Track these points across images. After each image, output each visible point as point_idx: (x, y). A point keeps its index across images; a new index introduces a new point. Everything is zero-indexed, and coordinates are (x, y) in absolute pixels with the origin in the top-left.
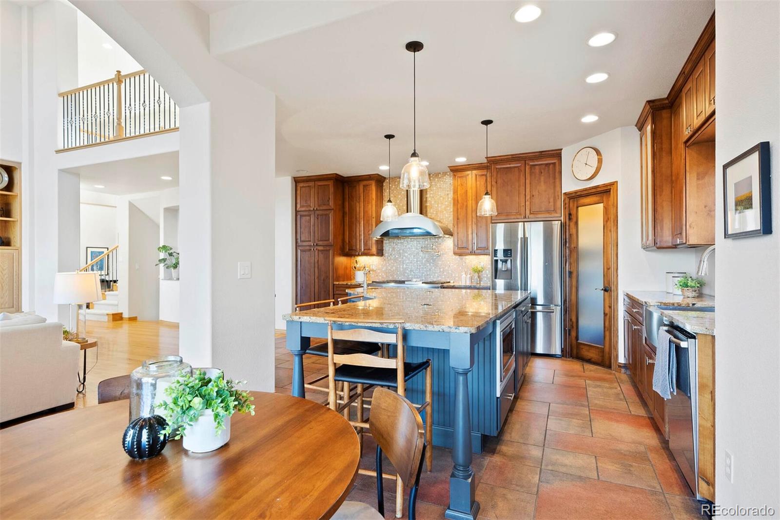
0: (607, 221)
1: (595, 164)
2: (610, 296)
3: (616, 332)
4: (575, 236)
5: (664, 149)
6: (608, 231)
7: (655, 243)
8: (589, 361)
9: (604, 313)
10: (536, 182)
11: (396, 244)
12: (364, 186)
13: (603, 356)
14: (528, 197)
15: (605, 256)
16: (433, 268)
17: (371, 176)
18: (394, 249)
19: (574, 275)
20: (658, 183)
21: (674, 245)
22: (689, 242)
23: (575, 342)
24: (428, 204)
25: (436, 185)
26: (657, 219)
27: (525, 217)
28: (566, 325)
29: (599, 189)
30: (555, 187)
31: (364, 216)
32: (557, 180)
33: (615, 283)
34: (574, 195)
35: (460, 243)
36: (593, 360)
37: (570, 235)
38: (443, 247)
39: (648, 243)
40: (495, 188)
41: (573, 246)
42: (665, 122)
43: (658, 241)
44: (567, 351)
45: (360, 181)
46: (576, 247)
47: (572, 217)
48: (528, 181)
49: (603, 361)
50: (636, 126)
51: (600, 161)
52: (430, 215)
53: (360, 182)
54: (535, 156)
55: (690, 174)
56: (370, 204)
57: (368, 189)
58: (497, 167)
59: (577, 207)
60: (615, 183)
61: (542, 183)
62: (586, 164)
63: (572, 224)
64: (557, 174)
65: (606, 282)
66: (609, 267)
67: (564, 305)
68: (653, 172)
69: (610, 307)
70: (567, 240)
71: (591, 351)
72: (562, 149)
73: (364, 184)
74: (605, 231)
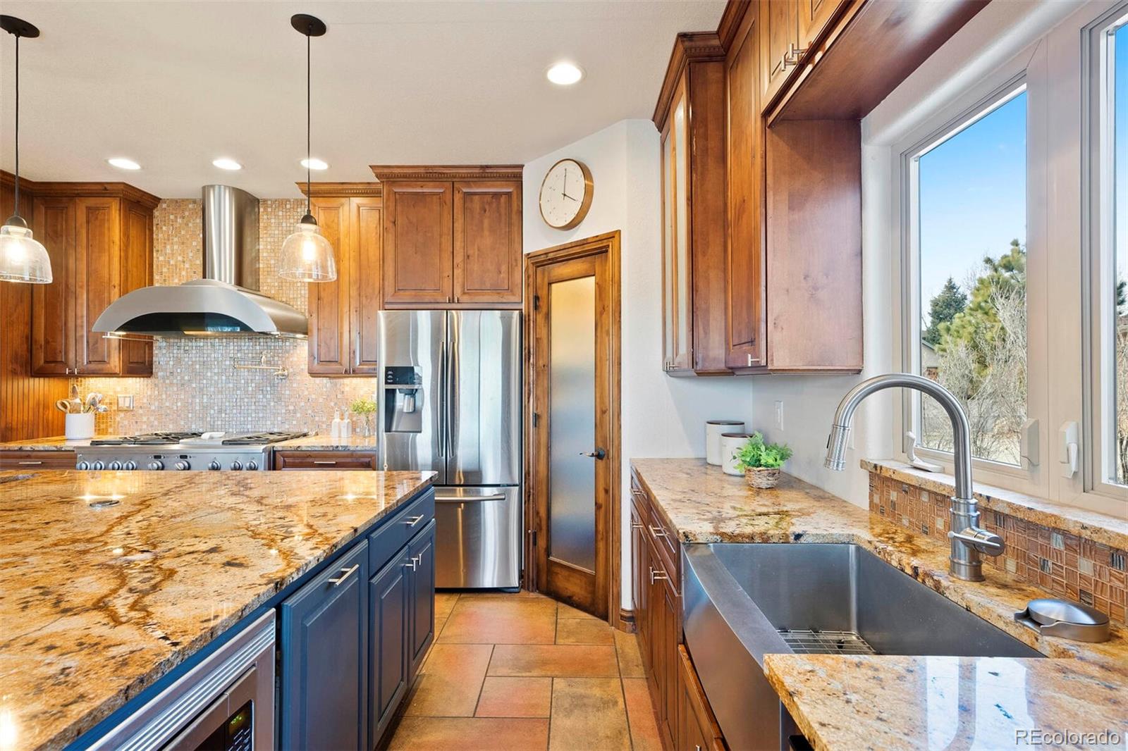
0: (601, 314)
1: (580, 195)
2: (607, 468)
3: (618, 544)
4: (545, 341)
5: (709, 151)
6: (604, 335)
7: (694, 363)
8: (569, 601)
9: (596, 504)
10: (475, 228)
11: (185, 350)
12: (88, 208)
13: (593, 592)
14: (459, 259)
15: (598, 382)
16: (272, 404)
17: (108, 187)
18: (178, 361)
19: (544, 422)
20: (697, 228)
21: (729, 368)
22: (772, 364)
23: (545, 559)
24: (261, 266)
25: (280, 224)
26: (697, 308)
27: (452, 301)
28: (529, 524)
29: (587, 247)
30: (510, 242)
31: (88, 281)
32: (515, 229)
33: (616, 443)
34: (542, 258)
35: (323, 351)
36: (575, 598)
37: (538, 340)
38: (295, 359)
39: (678, 360)
40: (390, 235)
41: (541, 363)
42: (713, 90)
43: (699, 356)
44: (531, 578)
45: (79, 195)
46: (548, 366)
47: (541, 303)
48: (459, 225)
49: (593, 603)
50: (653, 120)
51: (589, 192)
52: (265, 288)
53: (77, 200)
54: (472, 176)
55: (774, 195)
56: (107, 254)
57: (99, 217)
58: (396, 190)
59: (550, 284)
60: (617, 236)
61: (486, 233)
62: (565, 195)
63: (540, 318)
64: (515, 217)
65: (599, 439)
66: (604, 409)
67: (525, 483)
68: (690, 199)
69: (607, 491)
70: (532, 350)
71: (571, 579)
72: (522, 167)
73: (89, 205)
74: (598, 334)
